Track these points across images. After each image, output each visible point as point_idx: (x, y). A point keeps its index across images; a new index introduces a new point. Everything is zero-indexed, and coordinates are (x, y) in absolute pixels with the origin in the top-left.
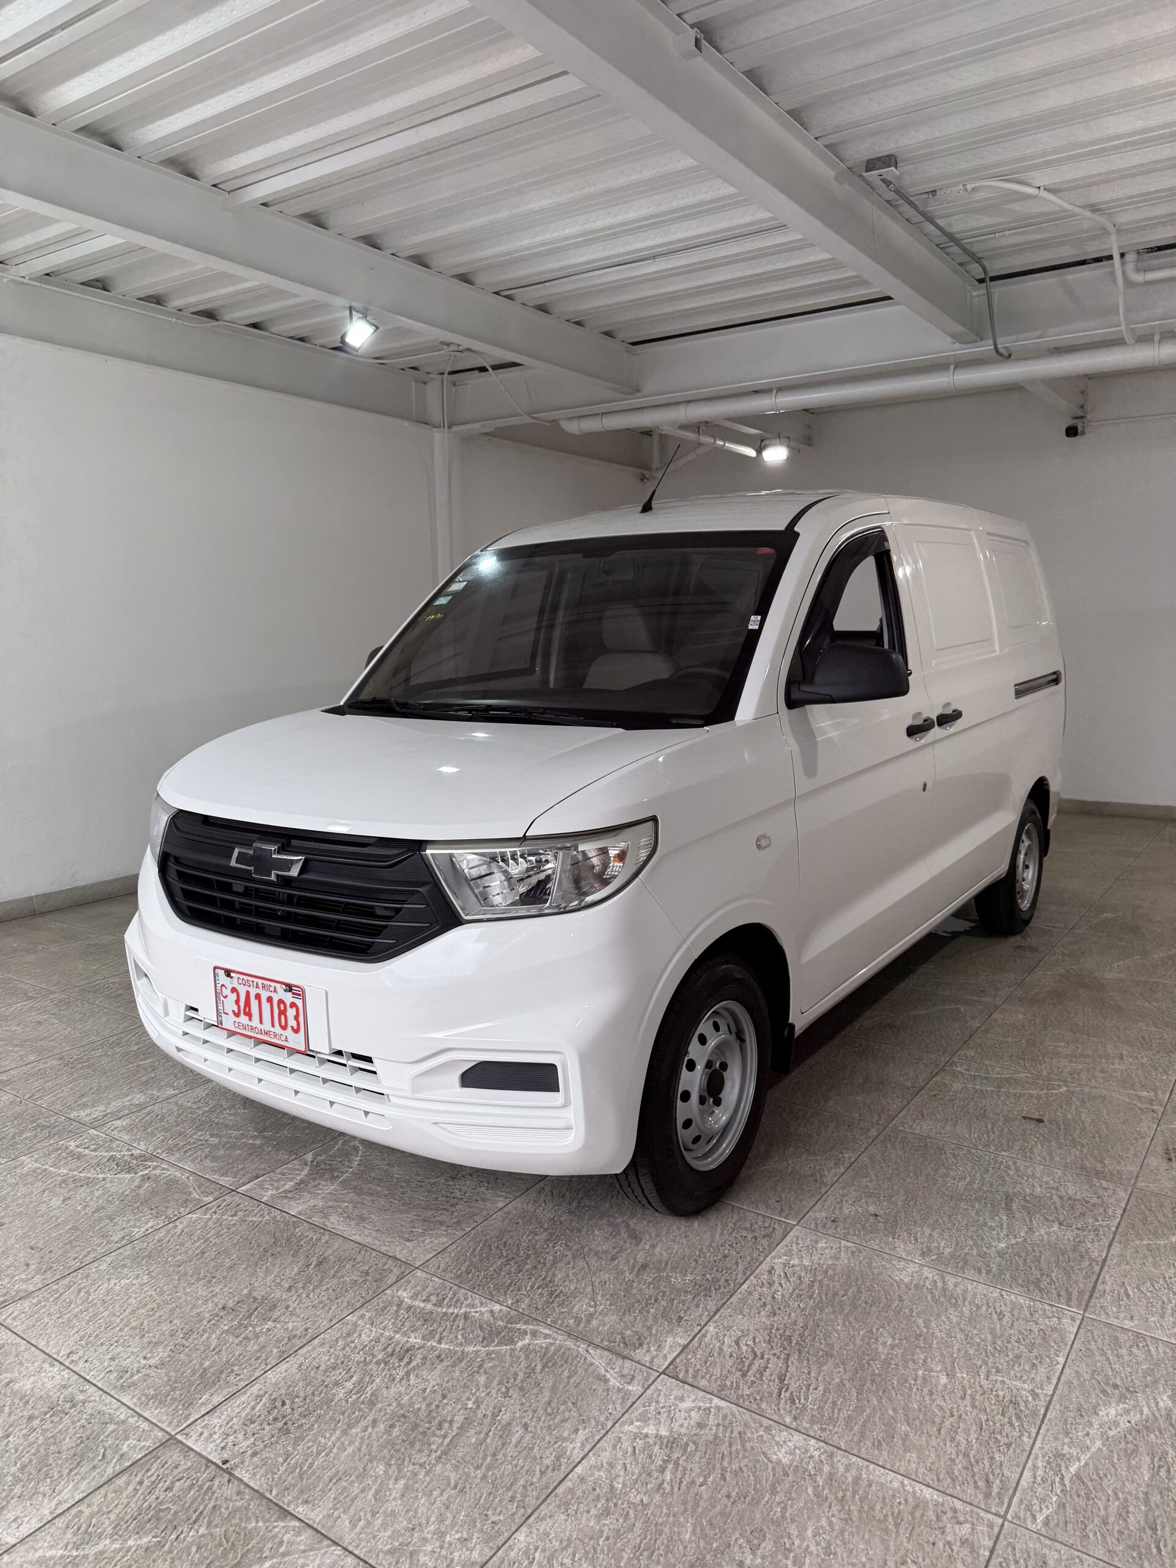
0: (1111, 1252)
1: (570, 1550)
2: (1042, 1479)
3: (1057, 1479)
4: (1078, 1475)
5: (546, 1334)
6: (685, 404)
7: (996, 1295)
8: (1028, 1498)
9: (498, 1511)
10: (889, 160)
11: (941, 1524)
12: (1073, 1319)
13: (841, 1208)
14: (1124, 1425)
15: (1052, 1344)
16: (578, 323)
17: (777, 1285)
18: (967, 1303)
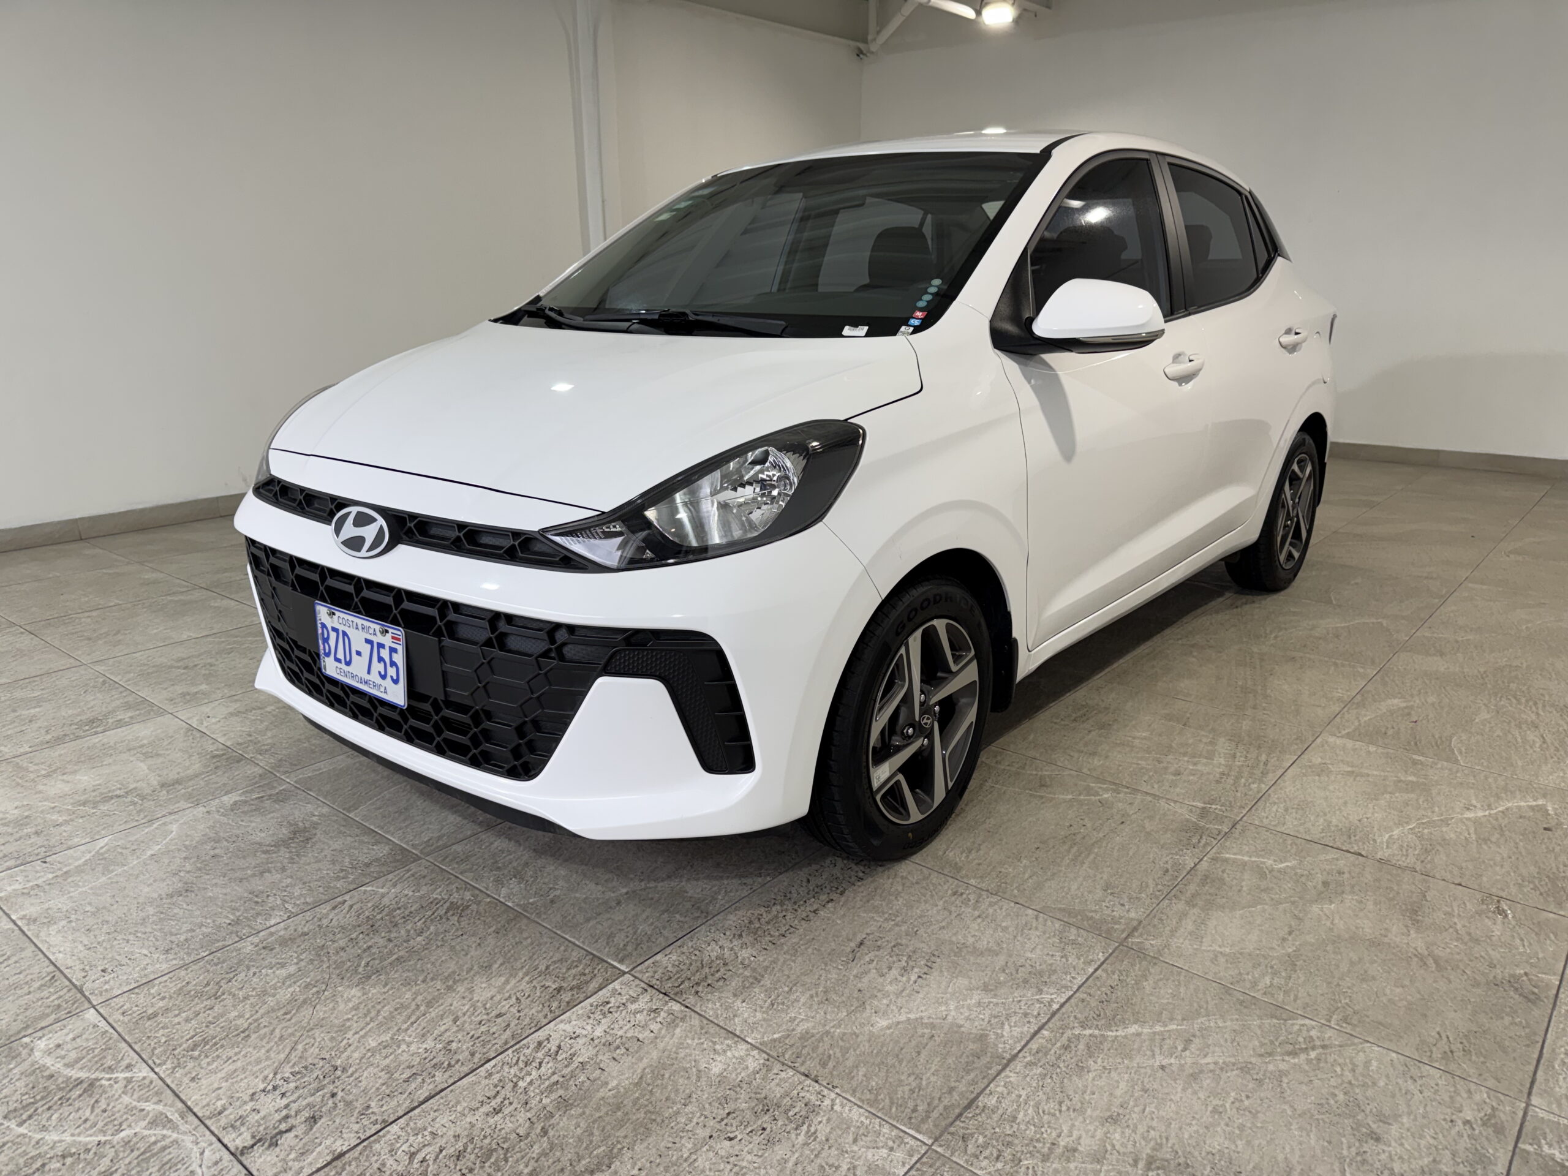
5: (170, 1121)
12: (911, 1153)
17: (534, 1064)
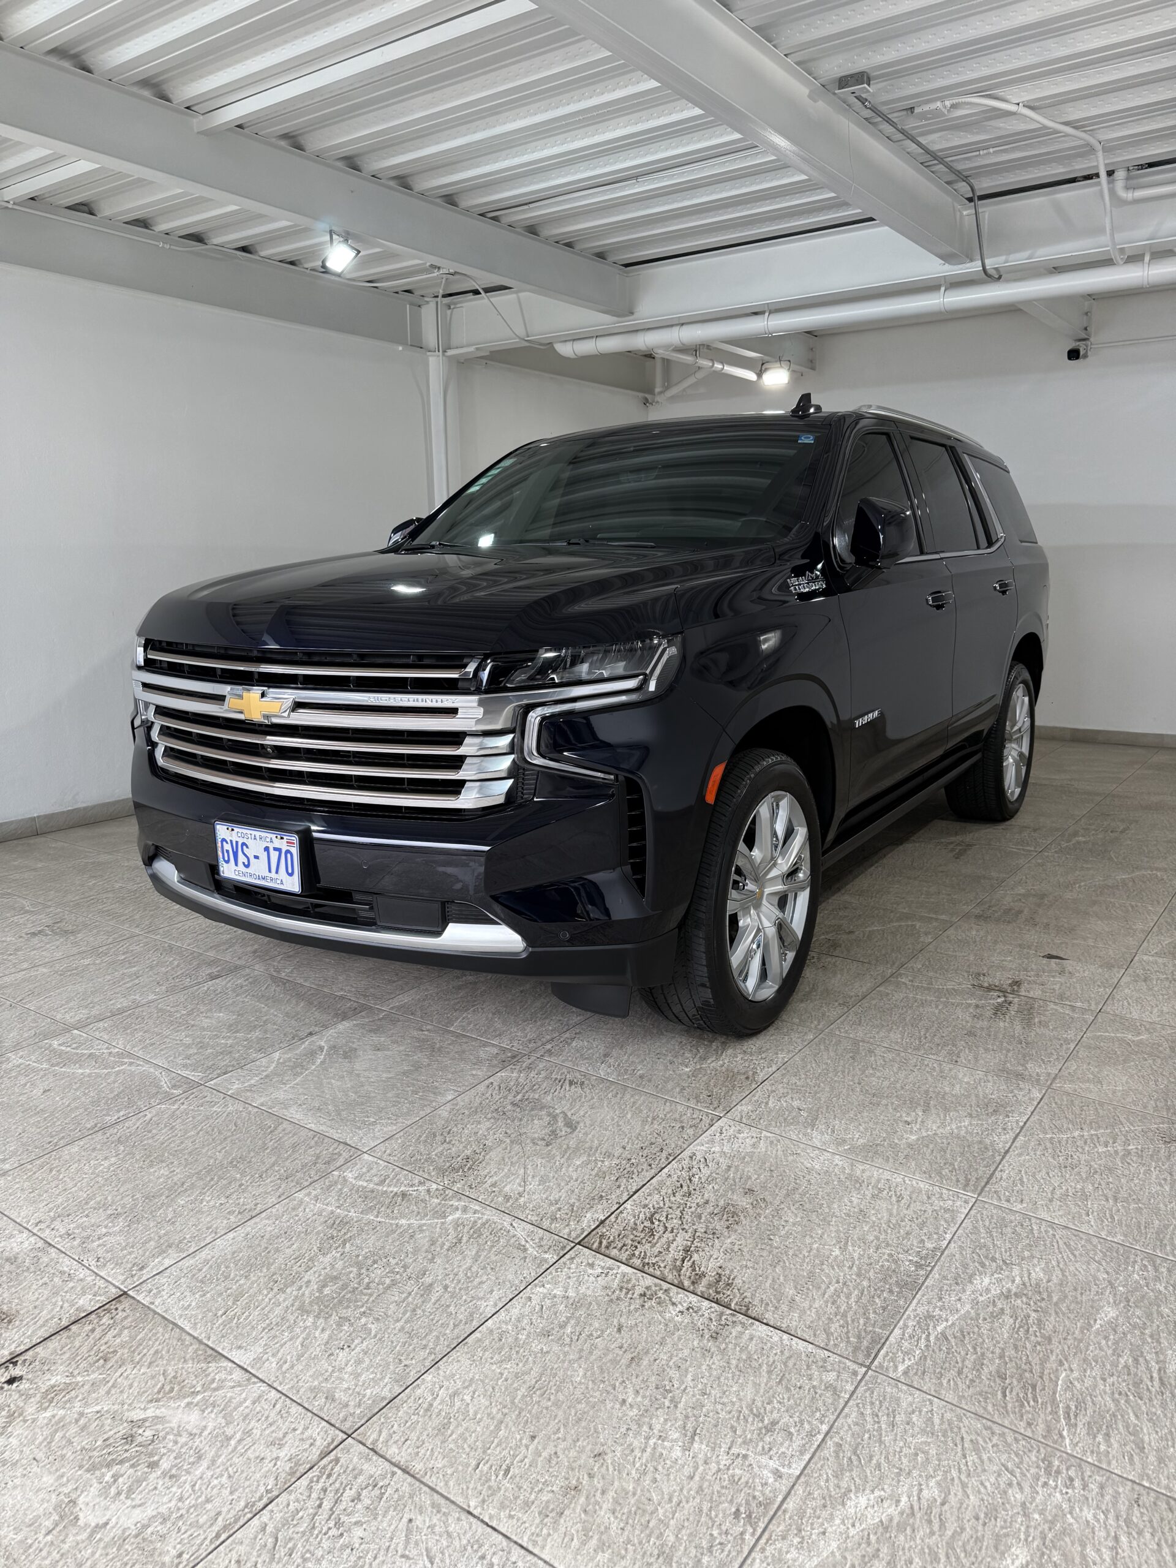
0: (1017, 1144)
1: (471, 1389)
2: (910, 1336)
3: (924, 1336)
4: (943, 1334)
5: (476, 1210)
6: (678, 327)
7: (899, 1180)
8: (895, 1351)
9: (411, 1356)
10: (862, 77)
11: (809, 1372)
12: (966, 1202)
13: (767, 1103)
14: (995, 1291)
15: (942, 1222)
16: (569, 245)
17: (696, 1169)
18: (870, 1187)
